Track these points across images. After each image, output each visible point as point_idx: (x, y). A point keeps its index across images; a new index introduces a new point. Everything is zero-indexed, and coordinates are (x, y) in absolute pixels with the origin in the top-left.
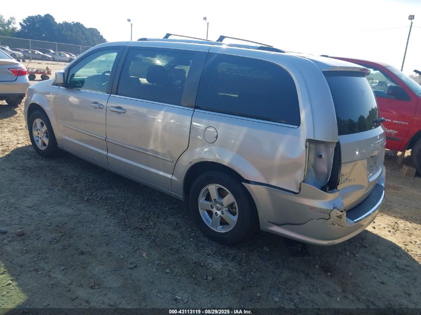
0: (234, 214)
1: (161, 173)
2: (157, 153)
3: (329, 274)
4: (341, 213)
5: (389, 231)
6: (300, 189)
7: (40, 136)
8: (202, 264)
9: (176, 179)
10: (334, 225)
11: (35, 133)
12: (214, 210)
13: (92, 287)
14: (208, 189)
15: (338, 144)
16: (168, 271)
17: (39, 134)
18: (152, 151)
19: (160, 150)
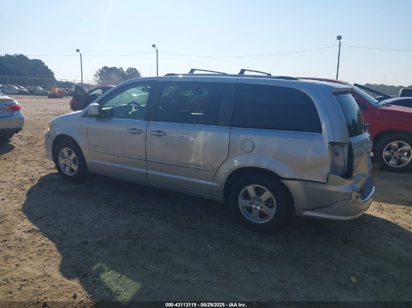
0: (272, 207)
1: (202, 182)
2: (199, 165)
3: (350, 244)
4: (358, 194)
5: (378, 212)
6: (327, 179)
7: (67, 164)
8: (256, 247)
9: (217, 185)
10: (354, 203)
11: (62, 161)
12: (254, 206)
13: (184, 272)
14: (246, 189)
15: (350, 144)
16: (233, 255)
17: (66, 161)
18: (193, 164)
19: (201, 163)
